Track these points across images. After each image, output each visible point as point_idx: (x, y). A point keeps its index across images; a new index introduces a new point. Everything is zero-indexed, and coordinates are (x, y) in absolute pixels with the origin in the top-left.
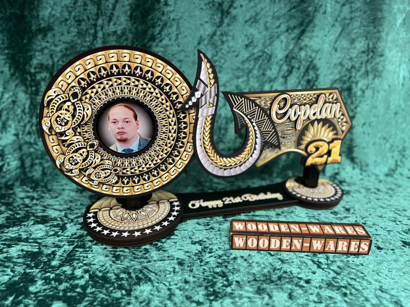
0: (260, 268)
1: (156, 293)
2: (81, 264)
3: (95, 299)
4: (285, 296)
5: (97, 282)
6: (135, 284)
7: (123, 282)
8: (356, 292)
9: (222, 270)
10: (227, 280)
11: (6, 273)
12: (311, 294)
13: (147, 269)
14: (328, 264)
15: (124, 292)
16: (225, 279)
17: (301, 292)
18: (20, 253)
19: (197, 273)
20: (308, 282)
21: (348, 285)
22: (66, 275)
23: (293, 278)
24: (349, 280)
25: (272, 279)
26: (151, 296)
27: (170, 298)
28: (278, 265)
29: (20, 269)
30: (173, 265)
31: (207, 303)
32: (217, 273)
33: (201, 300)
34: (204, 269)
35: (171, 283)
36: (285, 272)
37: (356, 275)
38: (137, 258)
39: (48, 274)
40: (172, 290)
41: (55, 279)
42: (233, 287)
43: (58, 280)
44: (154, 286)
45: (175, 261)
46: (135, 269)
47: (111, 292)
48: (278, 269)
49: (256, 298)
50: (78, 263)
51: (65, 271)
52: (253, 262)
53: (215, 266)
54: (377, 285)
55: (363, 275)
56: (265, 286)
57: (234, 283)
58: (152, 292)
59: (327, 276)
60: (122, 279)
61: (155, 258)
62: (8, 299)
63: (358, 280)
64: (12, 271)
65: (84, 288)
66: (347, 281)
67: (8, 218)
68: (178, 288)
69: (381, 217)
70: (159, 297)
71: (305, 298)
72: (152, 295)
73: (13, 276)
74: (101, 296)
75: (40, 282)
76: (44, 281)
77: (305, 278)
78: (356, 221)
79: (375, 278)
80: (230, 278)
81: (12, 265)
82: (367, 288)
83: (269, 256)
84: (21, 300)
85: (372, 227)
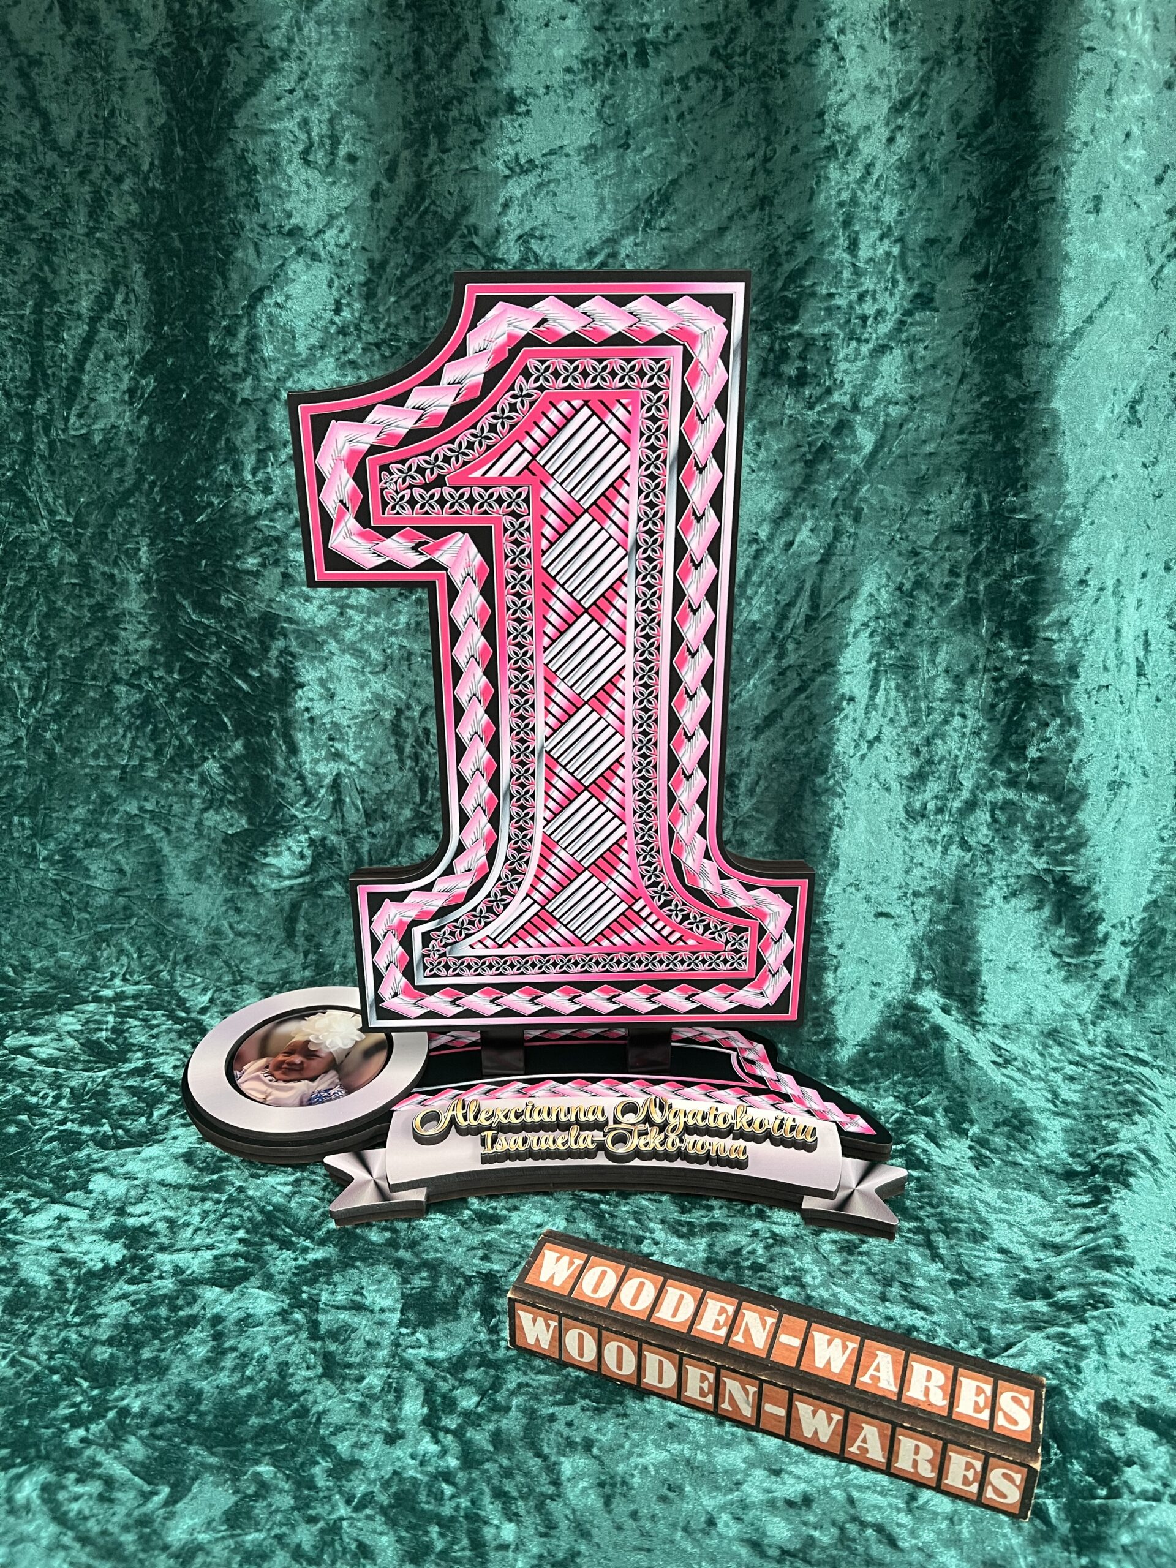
4: (224, 1505)
8: (467, 1552)
9: (112, 1358)
10: (99, 1400)
12: (312, 1520)
16: (96, 1392)
17: (287, 1504)
19: (32, 1351)
21: (466, 1517)
23: (311, 1440)
25: (238, 1429)
28: (303, 1376)
32: (88, 1366)
34: (66, 1341)
36: (303, 1413)
37: (527, 1482)
42: (96, 1428)
45: (8, 1291)
48: (289, 1396)
49: (131, 1489)
52: (235, 1349)
53: (106, 1336)
55: (551, 1490)
56: (192, 1450)
57: (111, 1414)
63: (518, 1505)
66: (473, 1502)
83: (304, 1335)
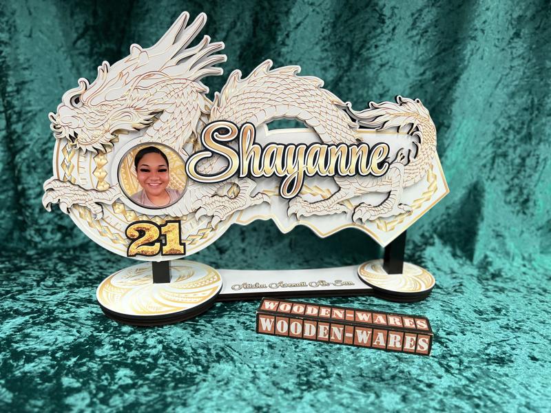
0: (369, 363)
1: (238, 374)
2: (154, 334)
3: (167, 371)
4: (397, 398)
5: (171, 354)
6: (214, 361)
7: (200, 357)
8: (493, 405)
9: (321, 360)
10: (326, 371)
11: (71, 333)
12: (432, 400)
13: (231, 347)
14: (459, 370)
15: (200, 368)
16: (323, 369)
17: (419, 396)
18: (89, 315)
19: (290, 359)
20: (430, 386)
21: (484, 395)
22: (136, 343)
23: (412, 379)
24: (486, 391)
25: (383, 377)
26: (231, 376)
27: (253, 381)
28: (393, 362)
29: (87, 331)
30: (261, 348)
31: (297, 392)
32: (314, 362)
33: (290, 388)
34: (299, 356)
35: (257, 366)
36: (402, 372)
37: (496, 386)
38: (220, 335)
39: (117, 340)
40: (257, 374)
41: (125, 346)
42: (332, 379)
43: (128, 346)
44: (235, 366)
45: (265, 343)
46: (216, 346)
47: (186, 366)
48: (393, 367)
49: (360, 395)
50: (151, 332)
51: (136, 339)
52: (362, 356)
53: (313, 354)
54: (523, 400)
55: (506, 387)
56: (372, 383)
57: (334, 375)
58: (233, 373)
59: (456, 383)
60: (200, 355)
61: (242, 338)
62: (70, 360)
63: (498, 391)
64: (78, 332)
65: (156, 358)
66: (482, 391)
67: (79, 278)
68: (264, 372)
69: (543, 322)
70: (240, 378)
71: (423, 403)
72: (233, 375)
73: (79, 338)
74: (175, 369)
75: (107, 347)
76: (112, 346)
77: (427, 382)
78: (508, 324)
79: (521, 391)
80: (330, 369)
81: (79, 326)
82: (509, 402)
84: (85, 362)
85: (529, 333)
